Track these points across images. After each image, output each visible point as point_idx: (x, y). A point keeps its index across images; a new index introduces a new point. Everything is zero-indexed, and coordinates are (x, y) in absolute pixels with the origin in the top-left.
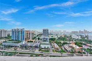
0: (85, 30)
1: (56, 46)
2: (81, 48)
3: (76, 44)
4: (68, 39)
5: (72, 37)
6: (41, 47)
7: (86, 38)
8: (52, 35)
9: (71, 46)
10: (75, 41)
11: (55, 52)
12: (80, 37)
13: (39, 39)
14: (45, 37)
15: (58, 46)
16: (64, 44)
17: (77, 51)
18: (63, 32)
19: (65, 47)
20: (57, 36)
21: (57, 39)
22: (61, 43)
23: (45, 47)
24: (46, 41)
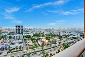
0: (52, 28)
1: (31, 43)
2: (49, 41)
3: (46, 38)
4: (41, 35)
5: (44, 33)
6: (11, 48)
7: (52, 34)
8: (29, 32)
9: (43, 41)
10: (46, 36)
11: (29, 50)
12: (49, 33)
13: (10, 38)
14: (18, 35)
15: (32, 43)
16: (38, 39)
17: (46, 44)
18: (38, 30)
19: (38, 42)
20: (32, 33)
21: (33, 35)
22: (35, 39)
23: (17, 47)
24: (19, 39)
